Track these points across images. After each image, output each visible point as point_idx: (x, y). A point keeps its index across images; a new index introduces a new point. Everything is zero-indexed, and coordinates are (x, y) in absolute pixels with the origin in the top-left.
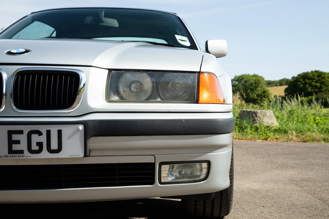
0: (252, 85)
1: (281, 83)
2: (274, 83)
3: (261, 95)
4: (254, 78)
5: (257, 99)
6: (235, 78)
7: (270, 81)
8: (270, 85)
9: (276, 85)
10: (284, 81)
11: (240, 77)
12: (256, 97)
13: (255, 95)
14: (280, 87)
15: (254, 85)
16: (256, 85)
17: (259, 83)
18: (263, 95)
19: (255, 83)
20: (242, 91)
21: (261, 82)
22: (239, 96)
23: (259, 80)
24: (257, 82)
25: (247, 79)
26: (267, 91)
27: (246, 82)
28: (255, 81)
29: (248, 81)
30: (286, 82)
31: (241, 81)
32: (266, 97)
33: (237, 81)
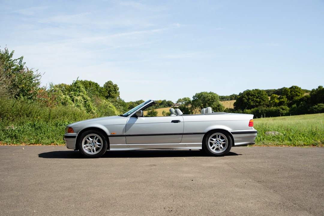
0: (209, 100)
1: (231, 98)
3: (216, 108)
4: (211, 95)
6: (196, 95)
7: (223, 96)
8: (223, 100)
9: (228, 100)
10: (233, 97)
11: (200, 94)
14: (230, 101)
15: (210, 100)
16: (212, 100)
18: (217, 108)
19: (212, 99)
20: (202, 105)
21: (216, 98)
22: (200, 109)
23: (215, 96)
24: (213, 98)
25: (205, 95)
26: (221, 105)
27: (204, 98)
28: (211, 97)
29: (206, 97)
30: (235, 97)
31: (200, 97)
32: (220, 109)
33: (197, 97)
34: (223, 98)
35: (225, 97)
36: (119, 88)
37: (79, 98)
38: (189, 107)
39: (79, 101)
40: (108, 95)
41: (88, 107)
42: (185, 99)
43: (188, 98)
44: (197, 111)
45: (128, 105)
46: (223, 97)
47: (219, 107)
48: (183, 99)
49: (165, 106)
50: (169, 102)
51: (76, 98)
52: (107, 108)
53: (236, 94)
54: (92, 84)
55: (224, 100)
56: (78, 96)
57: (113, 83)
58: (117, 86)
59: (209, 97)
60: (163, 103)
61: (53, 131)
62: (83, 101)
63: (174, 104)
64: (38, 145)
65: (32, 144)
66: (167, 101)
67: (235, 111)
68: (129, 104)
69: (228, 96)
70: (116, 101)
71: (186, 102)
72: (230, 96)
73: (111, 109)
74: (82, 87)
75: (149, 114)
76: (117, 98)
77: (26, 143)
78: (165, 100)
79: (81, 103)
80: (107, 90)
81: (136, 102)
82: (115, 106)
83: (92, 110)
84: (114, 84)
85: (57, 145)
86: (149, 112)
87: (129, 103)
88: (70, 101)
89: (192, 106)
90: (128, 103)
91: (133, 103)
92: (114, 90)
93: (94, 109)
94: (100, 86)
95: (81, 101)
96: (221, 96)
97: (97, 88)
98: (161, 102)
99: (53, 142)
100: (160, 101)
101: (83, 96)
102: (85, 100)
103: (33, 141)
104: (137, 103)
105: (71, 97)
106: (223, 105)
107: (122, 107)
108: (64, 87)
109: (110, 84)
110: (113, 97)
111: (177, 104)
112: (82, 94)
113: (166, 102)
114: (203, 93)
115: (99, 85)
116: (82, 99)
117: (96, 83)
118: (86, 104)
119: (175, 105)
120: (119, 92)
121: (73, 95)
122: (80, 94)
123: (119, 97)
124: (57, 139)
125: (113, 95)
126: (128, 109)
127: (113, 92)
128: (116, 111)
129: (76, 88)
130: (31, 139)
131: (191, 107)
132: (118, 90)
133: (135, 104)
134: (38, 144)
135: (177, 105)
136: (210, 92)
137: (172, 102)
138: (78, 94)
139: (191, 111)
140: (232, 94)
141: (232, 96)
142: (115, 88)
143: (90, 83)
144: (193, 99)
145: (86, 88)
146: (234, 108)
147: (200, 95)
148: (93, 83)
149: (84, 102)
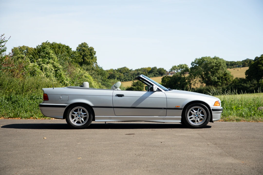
0: (212, 67)
1: (244, 63)
2: (236, 64)
3: (222, 77)
4: (215, 61)
5: (218, 82)
6: (195, 61)
8: (232, 67)
9: (239, 67)
10: (247, 62)
11: (201, 59)
12: (217, 80)
13: (216, 78)
14: (242, 68)
15: (215, 68)
16: (217, 68)
17: (220, 65)
18: (224, 77)
19: (216, 66)
20: (203, 73)
21: (222, 64)
22: (200, 79)
23: (220, 62)
24: (217, 64)
25: (208, 61)
26: (228, 74)
27: (206, 64)
28: (216, 64)
29: (209, 64)
30: (249, 62)
31: (201, 64)
32: (227, 79)
33: (197, 64)
34: (232, 65)
35: (235, 63)
36: (95, 52)
37: (49, 66)
38: (186, 76)
39: (49, 70)
40: (82, 60)
41: (60, 77)
42: (181, 67)
43: (186, 65)
44: (197, 81)
45: (108, 74)
46: (232, 63)
47: (226, 77)
48: (178, 66)
49: (156, 74)
50: (160, 70)
51: (45, 66)
52: (82, 78)
53: (250, 59)
54: (61, 47)
55: (234, 67)
56: (48, 63)
57: (88, 45)
58: (93, 49)
59: (213, 64)
60: (153, 71)
61: (30, 105)
62: (53, 70)
63: (167, 72)
64: (16, 119)
65: (11, 117)
66: (158, 68)
67: (247, 82)
68: (110, 73)
69: (240, 61)
70: (93, 69)
71: (182, 69)
72: (243, 61)
73: (87, 79)
74: (52, 53)
75: (134, 86)
76: (94, 65)
77: (4, 117)
78: (155, 68)
79: (51, 72)
80: (81, 54)
81: (118, 69)
82: (91, 75)
83: (65, 81)
84: (89, 47)
85: (36, 118)
86: (134, 82)
87: (109, 70)
88: (39, 70)
89: (191, 75)
90: (107, 71)
91: (114, 70)
92: (89, 55)
93: (67, 79)
94: (73, 50)
95: (51, 70)
96: (230, 61)
97: (68, 52)
98: (150, 70)
99: (32, 116)
100: (149, 68)
101: (53, 63)
102: (56, 69)
103: (12, 115)
104: (120, 71)
105: (39, 65)
106: (231, 74)
107: (100, 77)
108: (25, 51)
109: (84, 47)
110: (88, 64)
111: (171, 72)
112: (52, 61)
113: (156, 70)
114: (204, 58)
115: (71, 49)
116: (52, 68)
117: (67, 46)
118: (57, 73)
119: (168, 74)
120: (96, 57)
121: (41, 63)
122: (49, 61)
123: (96, 63)
124: (36, 113)
125: (88, 60)
126: (108, 78)
127: (88, 57)
128: (93, 82)
129: (44, 54)
130: (10, 113)
131: (189, 76)
132: (95, 54)
133: (116, 72)
134: (17, 117)
135: (171, 74)
136: (214, 57)
137: (165, 69)
138: (47, 61)
139: (189, 82)
140: (245, 59)
141: (245, 61)
142: (91, 52)
143: (59, 46)
144: (191, 66)
145: (56, 53)
146: (246, 77)
147: (201, 61)
148: (64, 46)
149: (55, 71)
